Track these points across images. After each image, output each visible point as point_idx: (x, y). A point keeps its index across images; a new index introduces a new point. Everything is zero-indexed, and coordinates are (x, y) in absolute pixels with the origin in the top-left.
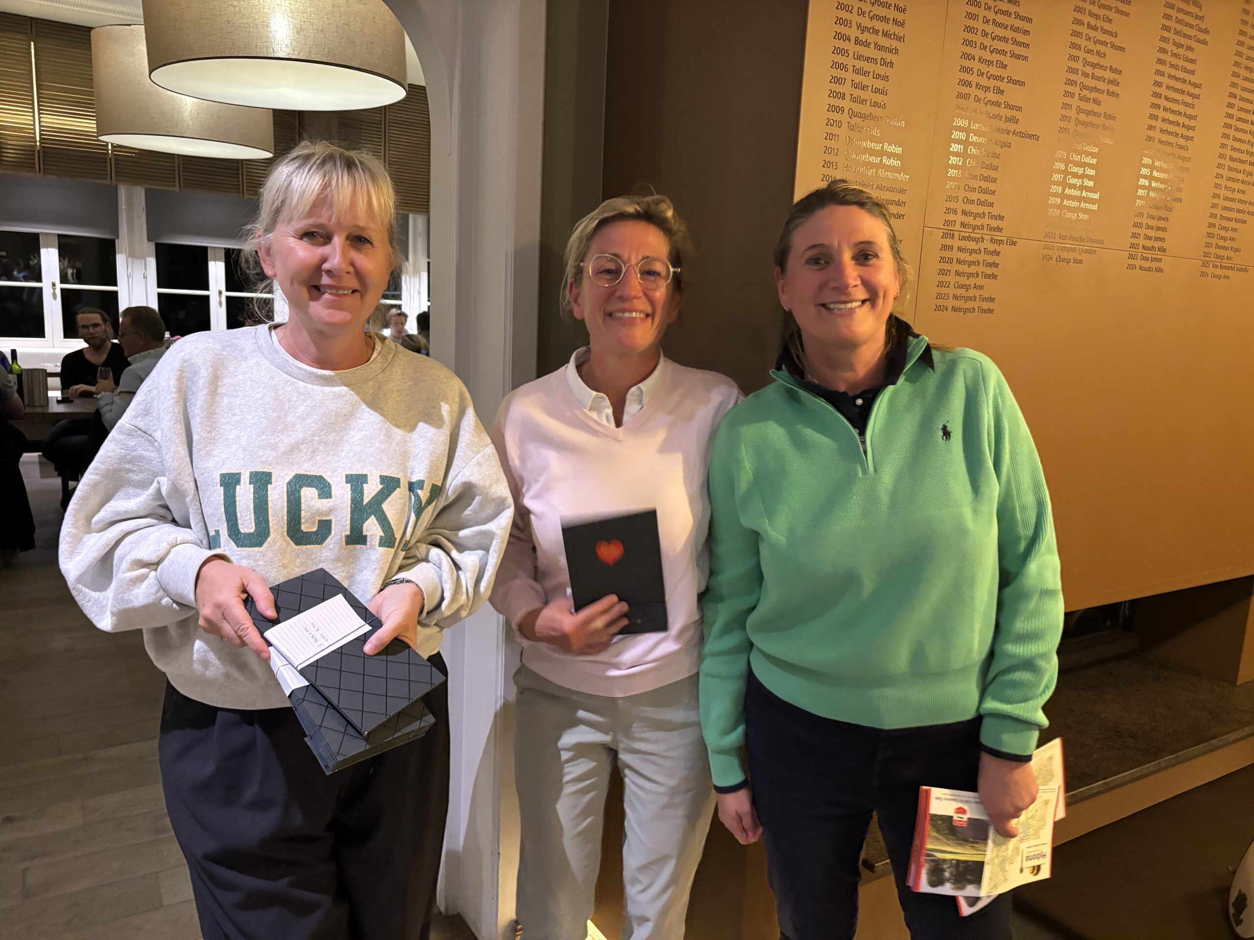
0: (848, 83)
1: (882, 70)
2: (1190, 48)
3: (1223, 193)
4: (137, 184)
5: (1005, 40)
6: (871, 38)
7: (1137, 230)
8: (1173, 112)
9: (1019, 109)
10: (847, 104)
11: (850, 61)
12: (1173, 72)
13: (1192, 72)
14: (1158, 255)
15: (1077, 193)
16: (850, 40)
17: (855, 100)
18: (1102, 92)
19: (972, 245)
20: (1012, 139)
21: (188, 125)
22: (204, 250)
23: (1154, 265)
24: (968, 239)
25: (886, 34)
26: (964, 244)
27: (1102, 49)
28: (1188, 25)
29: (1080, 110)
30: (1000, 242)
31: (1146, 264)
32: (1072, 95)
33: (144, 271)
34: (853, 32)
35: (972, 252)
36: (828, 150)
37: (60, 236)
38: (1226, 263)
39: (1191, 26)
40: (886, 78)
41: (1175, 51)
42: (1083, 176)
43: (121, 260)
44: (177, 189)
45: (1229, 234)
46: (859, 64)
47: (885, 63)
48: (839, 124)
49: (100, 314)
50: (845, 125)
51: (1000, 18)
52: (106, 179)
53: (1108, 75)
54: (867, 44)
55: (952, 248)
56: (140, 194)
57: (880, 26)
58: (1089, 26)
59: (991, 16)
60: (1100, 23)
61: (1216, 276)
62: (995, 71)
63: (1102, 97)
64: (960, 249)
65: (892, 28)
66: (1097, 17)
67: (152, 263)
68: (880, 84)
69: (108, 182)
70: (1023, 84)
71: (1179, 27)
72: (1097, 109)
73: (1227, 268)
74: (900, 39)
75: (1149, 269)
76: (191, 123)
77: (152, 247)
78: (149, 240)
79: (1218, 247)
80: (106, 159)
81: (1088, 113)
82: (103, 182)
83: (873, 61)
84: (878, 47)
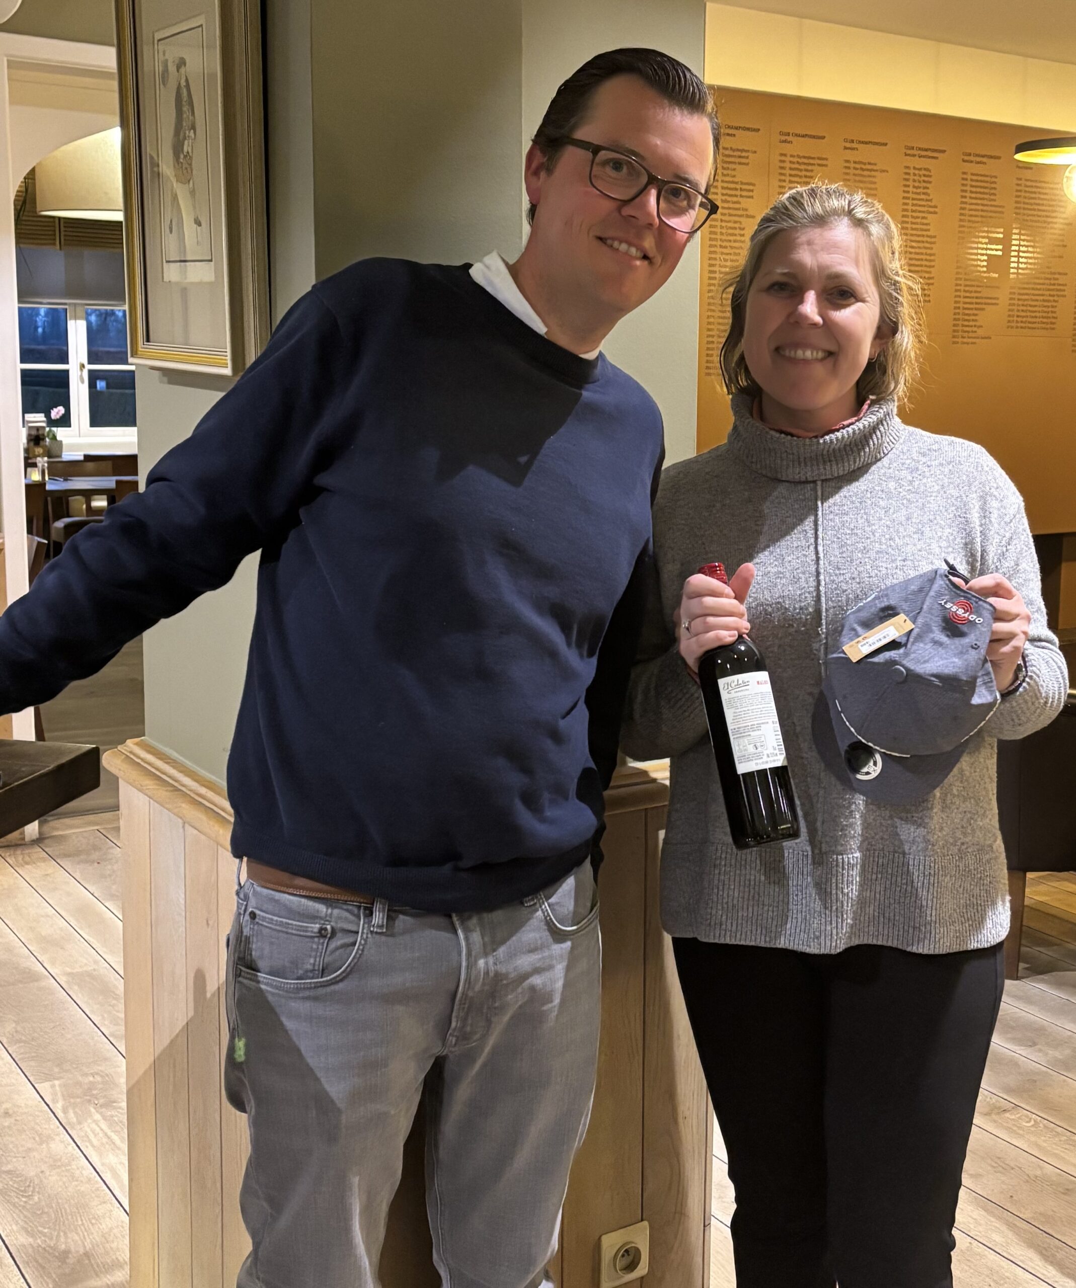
2: (923, 218)
6: (728, 244)
13: (928, 230)
16: (717, 246)
22: (63, 312)
25: (735, 241)
28: (920, 206)
34: (718, 243)
38: (971, 335)
39: (924, 206)
41: (914, 221)
45: (971, 318)
48: (715, 289)
54: (726, 247)
57: (732, 238)
61: (965, 343)
65: (738, 238)
71: (914, 208)
73: (973, 338)
79: (963, 326)
83: (730, 254)
84: (731, 247)
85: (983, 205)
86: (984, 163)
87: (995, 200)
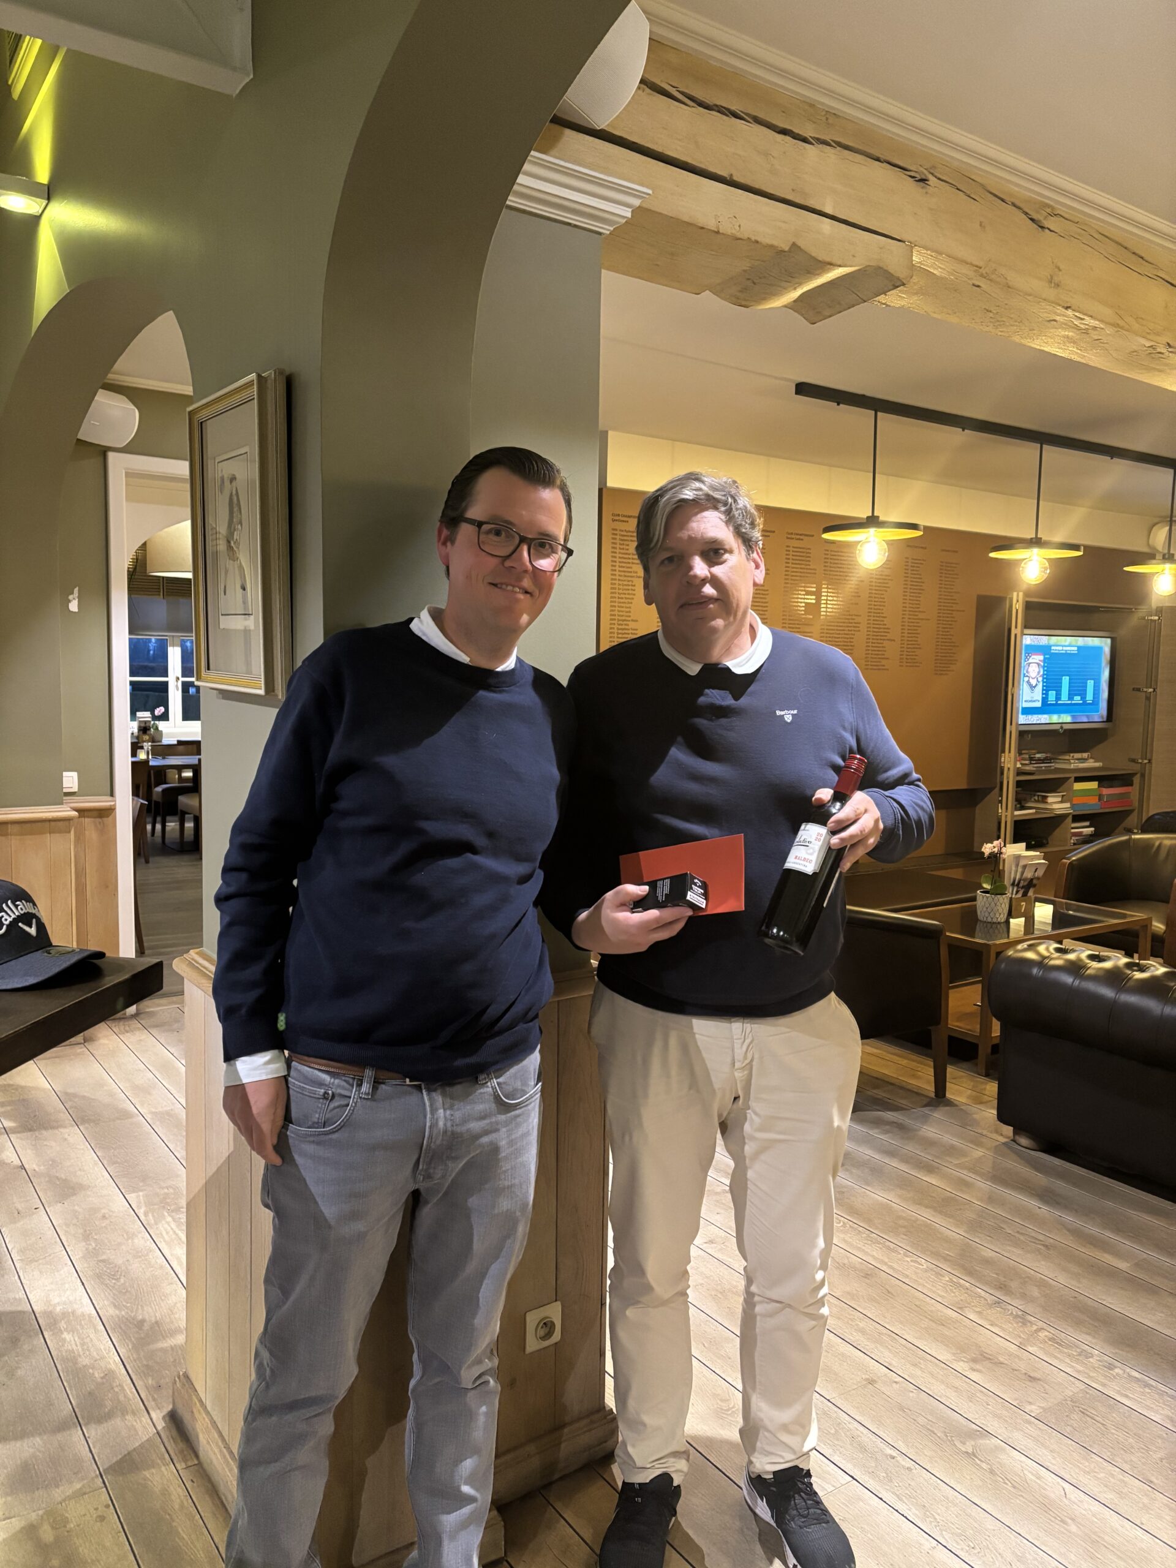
1: (628, 605)
6: (622, 596)
10: (616, 617)
17: (619, 616)
25: (628, 594)
36: (611, 633)
40: (630, 608)
47: (629, 603)
48: (614, 624)
54: (622, 598)
57: (627, 592)
65: (630, 592)
74: (634, 595)
84: (626, 598)
85: (801, 568)
86: (802, 540)
87: (809, 565)
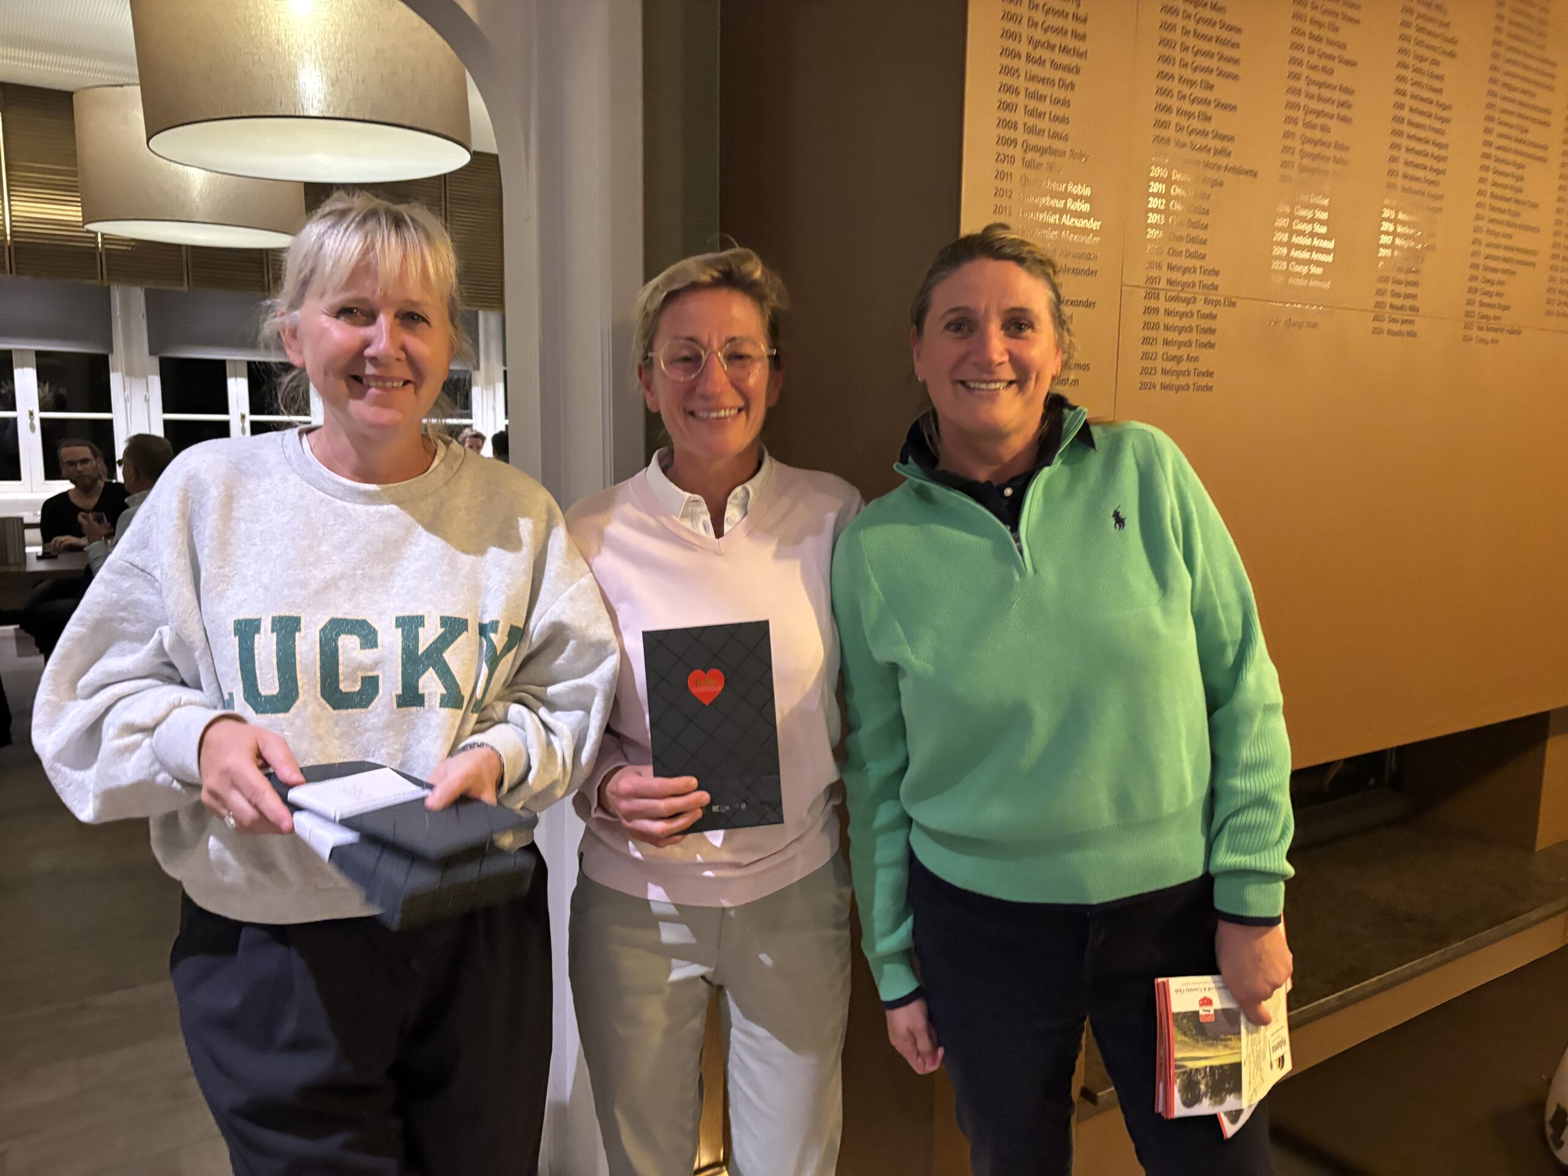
0: (1021, 110)
1: (1062, 94)
2: (1435, 63)
3: (1484, 237)
4: (136, 284)
5: (1209, 54)
6: (1047, 55)
7: (1382, 286)
8: (1419, 140)
9: (1231, 139)
10: (1019, 135)
11: (1021, 83)
12: (1417, 91)
13: (1439, 91)
14: (1407, 315)
15: (1307, 241)
16: (1020, 58)
17: (1029, 130)
18: (1332, 117)
19: (1181, 307)
20: (1223, 175)
21: (198, 208)
22: (222, 363)
23: (1406, 328)
24: (1177, 299)
26: (1172, 306)
27: (1329, 64)
28: (1429, 33)
29: (1306, 140)
30: (1216, 303)
31: (1396, 327)
32: (1295, 121)
33: (145, 392)
34: (1024, 48)
35: (1183, 315)
36: (999, 192)
37: (39, 354)
38: (1493, 324)
39: (1436, 36)
40: (1066, 103)
41: (1419, 65)
42: (1312, 221)
43: (116, 380)
44: (185, 288)
45: (1495, 289)
46: (1033, 86)
47: (1064, 85)
48: (1012, 160)
49: (91, 447)
50: (1019, 161)
51: (1203, 29)
52: (96, 278)
53: (1338, 96)
54: (1041, 62)
55: (1156, 310)
56: (138, 296)
57: (1056, 39)
58: (1312, 37)
59: (1191, 25)
60: (1325, 33)
61: (1484, 341)
62: (1198, 92)
63: (1332, 123)
64: (1168, 313)
65: (1071, 42)
66: (1321, 25)
67: (155, 382)
68: (1060, 111)
69: (97, 282)
70: (1233, 108)
71: (1422, 37)
72: (1325, 137)
73: (1496, 330)
74: (1082, 55)
75: (1399, 334)
76: (200, 204)
77: (155, 363)
78: (151, 353)
79: (1482, 304)
80: (95, 254)
81: (1315, 143)
82: (91, 282)
83: (1050, 82)
84: (1055, 66)
